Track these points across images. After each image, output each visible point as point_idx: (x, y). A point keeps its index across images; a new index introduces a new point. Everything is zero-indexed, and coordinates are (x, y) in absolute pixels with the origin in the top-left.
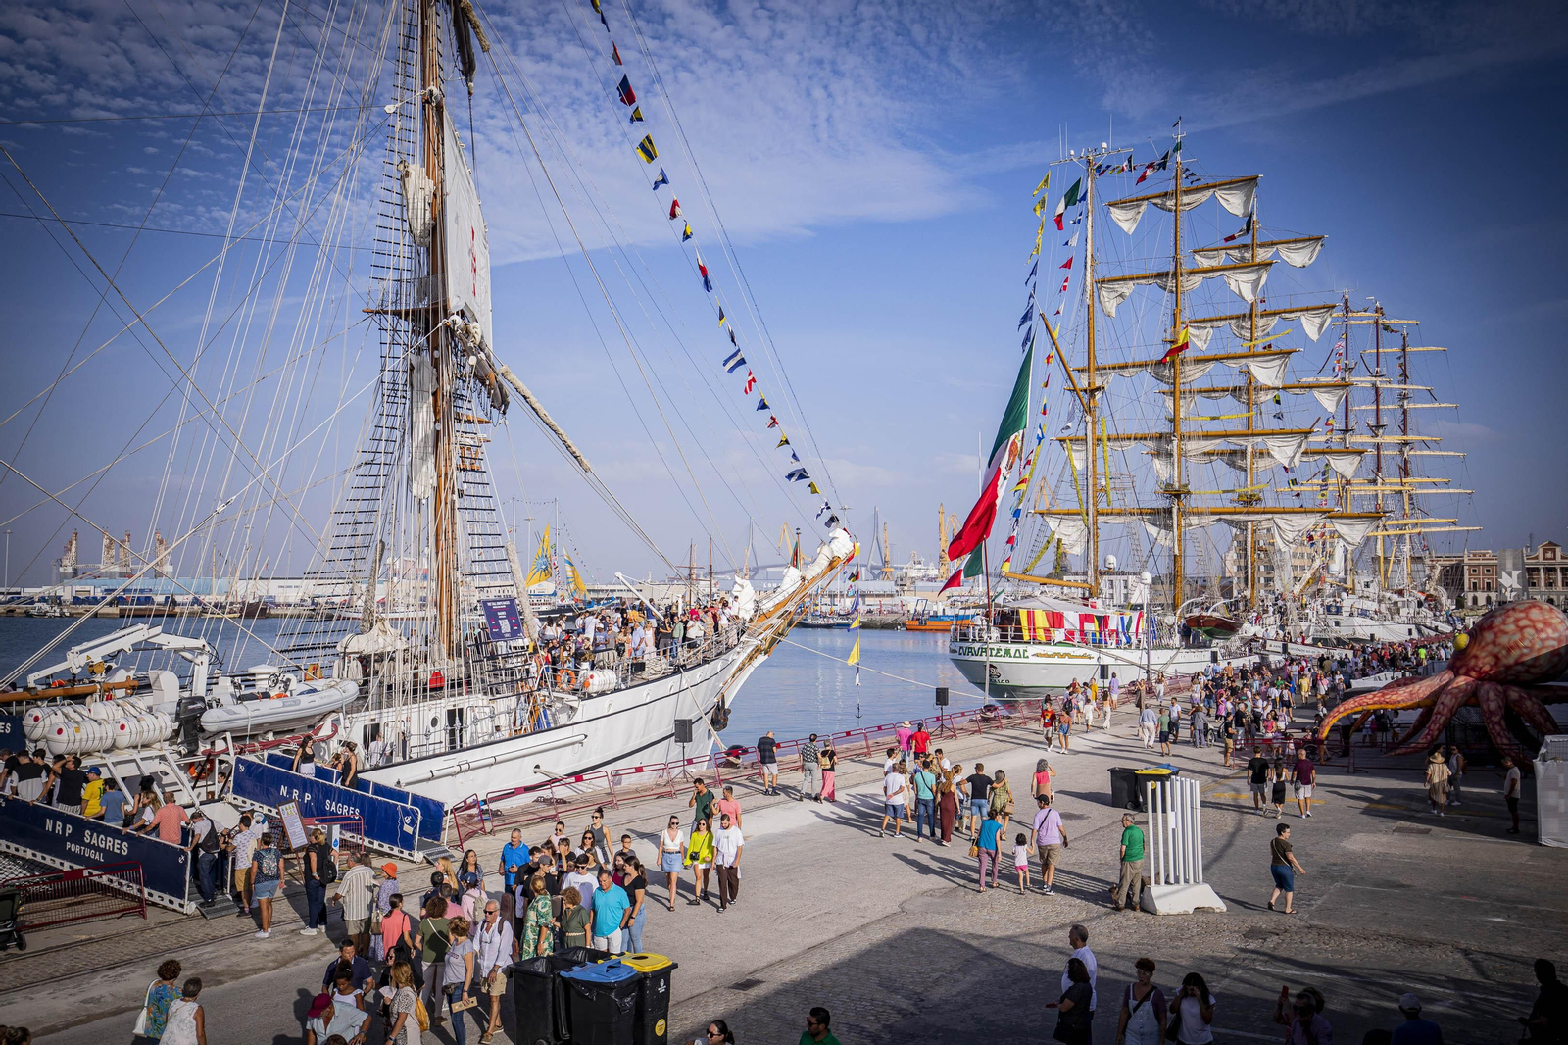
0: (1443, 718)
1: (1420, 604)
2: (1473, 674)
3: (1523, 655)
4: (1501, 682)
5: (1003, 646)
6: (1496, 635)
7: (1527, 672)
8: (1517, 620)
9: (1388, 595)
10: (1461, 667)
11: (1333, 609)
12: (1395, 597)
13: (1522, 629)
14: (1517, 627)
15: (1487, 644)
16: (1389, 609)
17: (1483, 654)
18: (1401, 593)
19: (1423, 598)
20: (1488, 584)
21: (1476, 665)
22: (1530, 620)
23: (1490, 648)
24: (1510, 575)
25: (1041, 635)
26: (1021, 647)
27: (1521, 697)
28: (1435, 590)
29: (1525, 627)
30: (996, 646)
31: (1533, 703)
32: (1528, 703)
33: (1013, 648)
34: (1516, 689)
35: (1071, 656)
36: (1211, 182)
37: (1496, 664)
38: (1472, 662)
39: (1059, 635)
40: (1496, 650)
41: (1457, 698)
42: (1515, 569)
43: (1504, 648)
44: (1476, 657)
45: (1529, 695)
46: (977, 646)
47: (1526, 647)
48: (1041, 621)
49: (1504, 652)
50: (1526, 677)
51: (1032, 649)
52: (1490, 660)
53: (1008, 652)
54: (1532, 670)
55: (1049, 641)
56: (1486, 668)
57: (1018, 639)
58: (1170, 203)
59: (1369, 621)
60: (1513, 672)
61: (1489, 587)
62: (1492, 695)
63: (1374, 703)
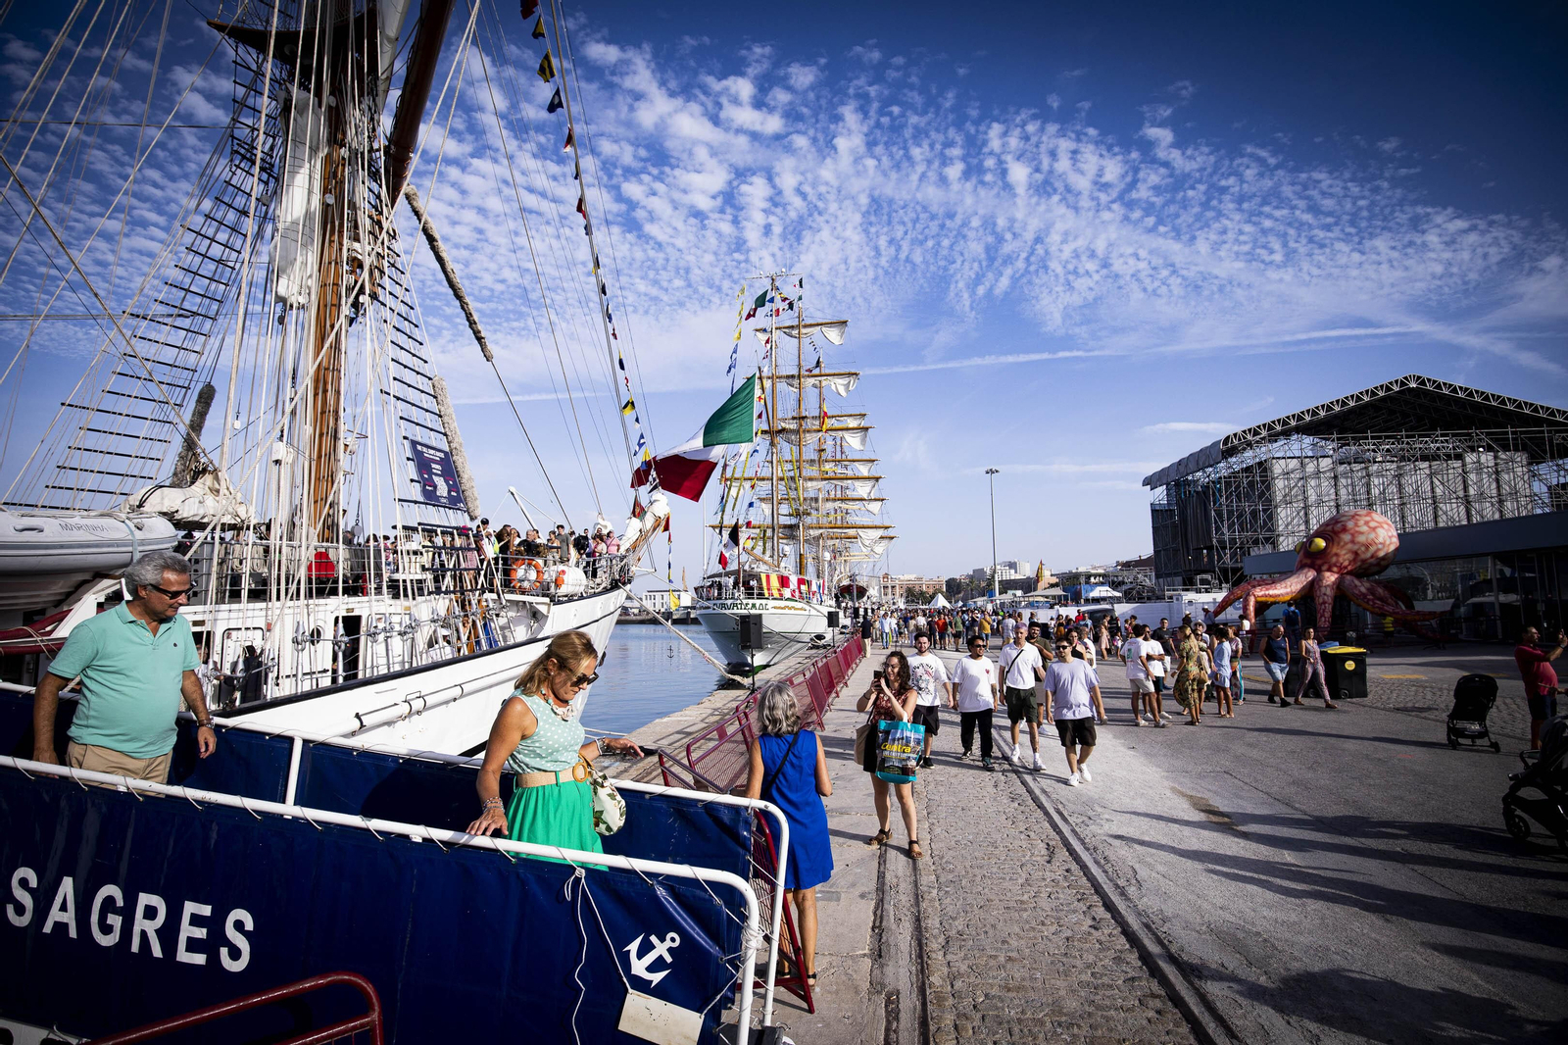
2: (1335, 569)
3: (1379, 550)
5: (751, 601)
8: (1367, 523)
10: (1323, 564)
13: (1374, 529)
17: (1343, 552)
21: (1337, 561)
22: (1376, 522)
23: (1350, 546)
25: (776, 594)
26: (764, 602)
30: (745, 602)
33: (758, 602)
35: (795, 609)
36: (820, 321)
37: (1354, 560)
38: (1334, 559)
39: (787, 593)
40: (1356, 547)
43: (1363, 545)
46: (729, 602)
48: (775, 583)
49: (1363, 549)
51: (771, 603)
52: (1350, 556)
53: (754, 605)
55: (781, 598)
56: (1346, 563)
57: (761, 596)
58: (795, 332)
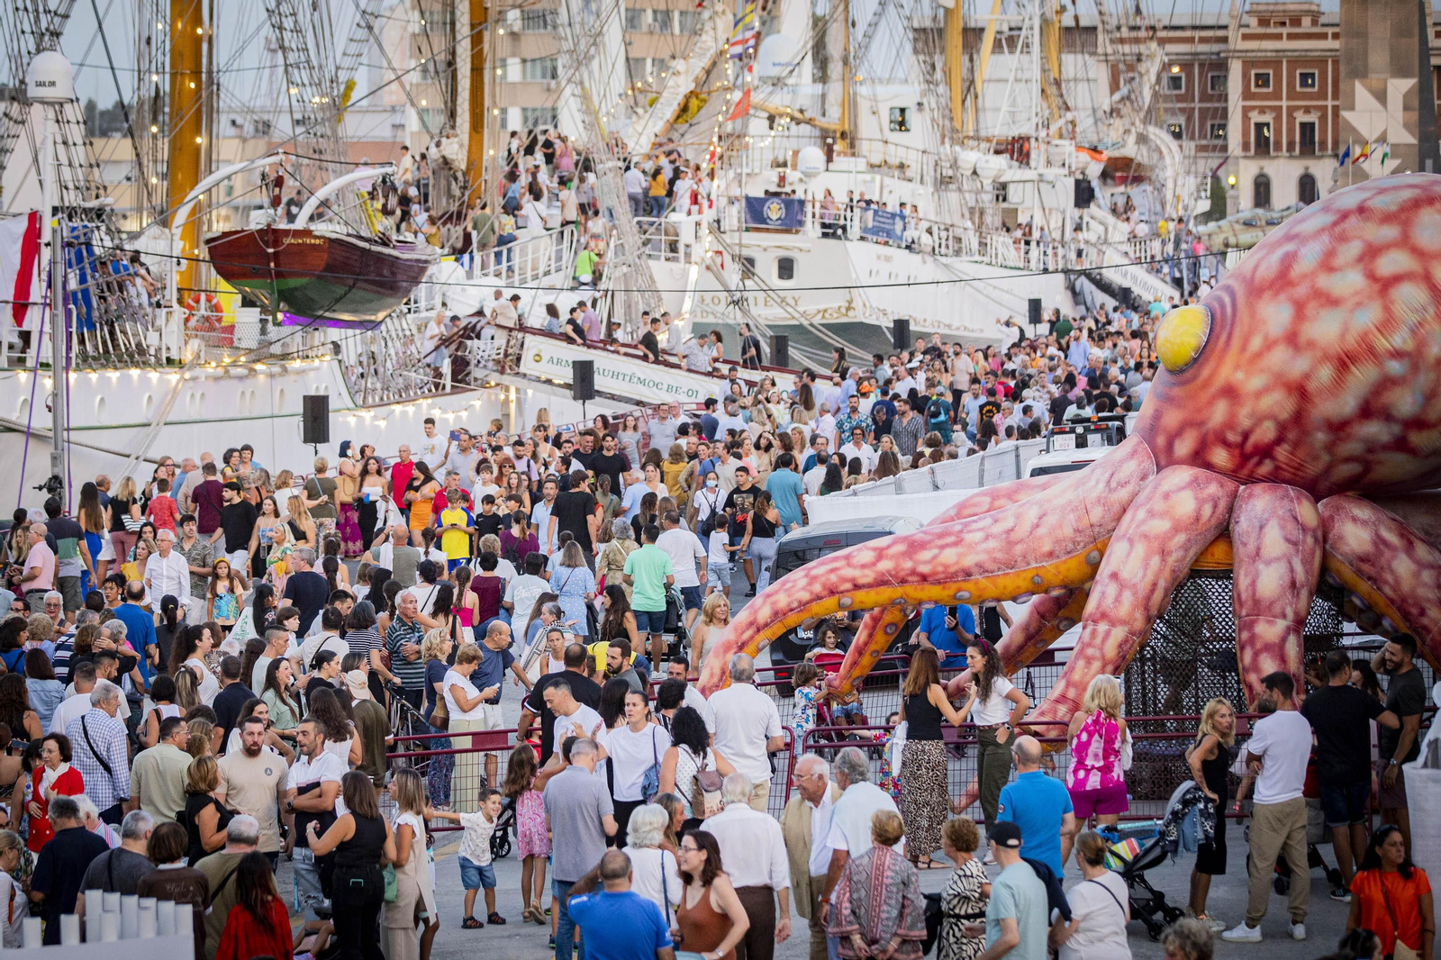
0: (1119, 633)
1: (1084, 195)
2: (1220, 456)
3: (1387, 383)
4: (1315, 490)
6: (1300, 308)
7: (1400, 444)
9: (970, 157)
11: (774, 211)
12: (1000, 166)
14: (1372, 276)
15: (1269, 346)
16: (977, 213)
18: (1017, 149)
19: (1094, 170)
20: (1307, 129)
22: (1418, 252)
23: (1279, 357)
24: (1381, 97)
27: (1379, 541)
28: (1142, 139)
29: (1397, 279)
31: (1422, 565)
32: (1403, 566)
34: (1363, 512)
37: (1298, 417)
40: (1300, 365)
41: (1164, 553)
42: (1401, 72)
43: (1326, 356)
44: (1230, 392)
45: (1404, 534)
47: (1397, 354)
49: (1325, 373)
50: (1395, 466)
52: (1276, 403)
54: (1416, 438)
56: (1267, 430)
59: (905, 264)
60: (1351, 447)
61: (1308, 143)
62: (1274, 541)
63: (881, 582)
